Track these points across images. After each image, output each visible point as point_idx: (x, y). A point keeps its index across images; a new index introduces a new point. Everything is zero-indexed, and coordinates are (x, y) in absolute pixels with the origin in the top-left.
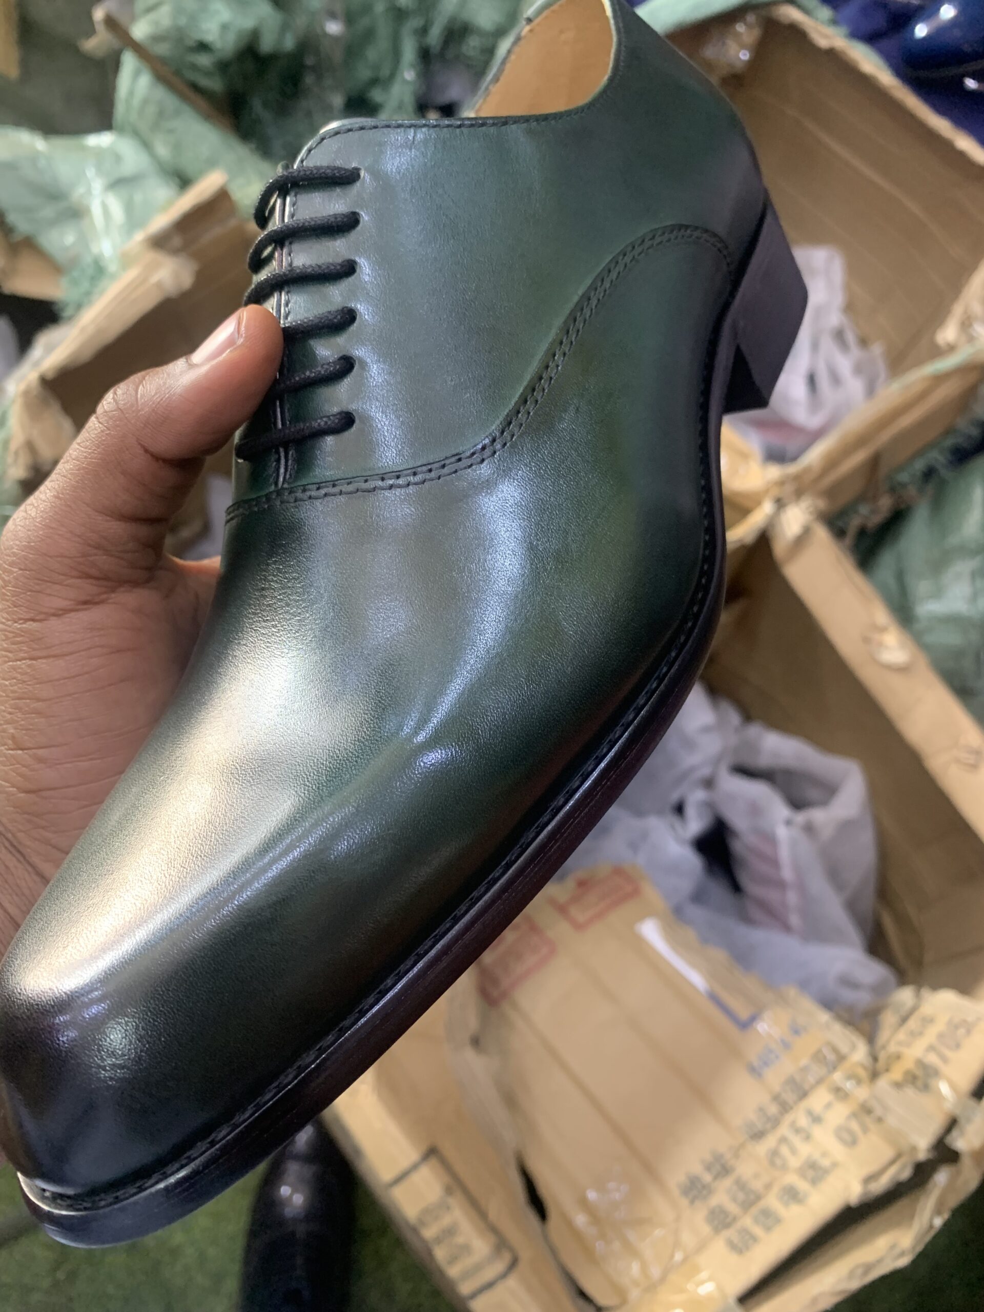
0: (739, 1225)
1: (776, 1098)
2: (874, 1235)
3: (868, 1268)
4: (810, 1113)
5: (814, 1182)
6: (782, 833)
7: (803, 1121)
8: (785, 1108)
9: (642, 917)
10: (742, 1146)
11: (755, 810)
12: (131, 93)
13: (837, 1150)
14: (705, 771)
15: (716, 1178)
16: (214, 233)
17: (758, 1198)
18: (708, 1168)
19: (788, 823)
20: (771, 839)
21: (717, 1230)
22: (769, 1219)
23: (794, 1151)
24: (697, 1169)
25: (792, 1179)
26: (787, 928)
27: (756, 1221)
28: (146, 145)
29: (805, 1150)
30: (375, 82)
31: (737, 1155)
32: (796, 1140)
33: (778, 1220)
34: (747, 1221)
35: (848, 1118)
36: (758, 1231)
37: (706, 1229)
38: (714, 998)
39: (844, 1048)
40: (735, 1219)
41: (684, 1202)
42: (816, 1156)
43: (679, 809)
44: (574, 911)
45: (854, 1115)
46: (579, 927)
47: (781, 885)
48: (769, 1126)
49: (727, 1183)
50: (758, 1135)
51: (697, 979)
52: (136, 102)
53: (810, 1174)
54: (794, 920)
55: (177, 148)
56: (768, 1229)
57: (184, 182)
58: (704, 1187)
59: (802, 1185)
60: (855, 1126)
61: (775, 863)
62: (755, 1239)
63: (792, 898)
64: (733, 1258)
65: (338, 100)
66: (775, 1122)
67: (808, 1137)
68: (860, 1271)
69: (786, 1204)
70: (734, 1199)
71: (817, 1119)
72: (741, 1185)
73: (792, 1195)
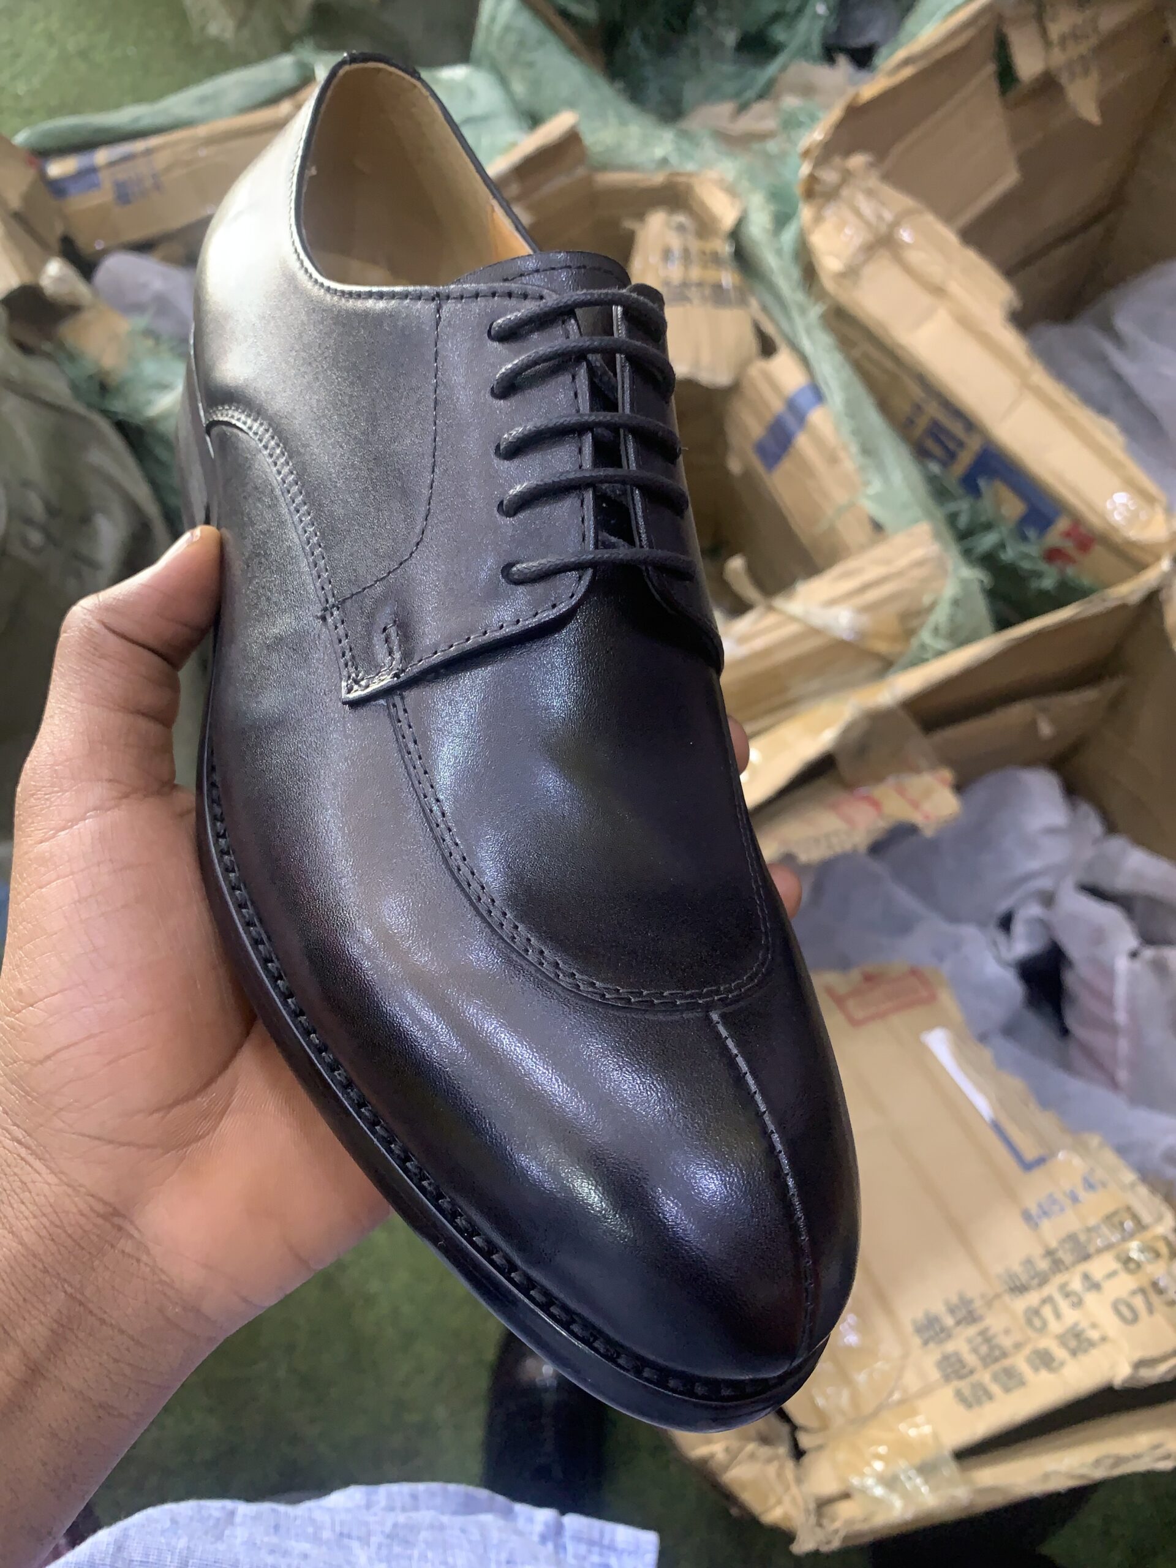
0: (975, 1378)
1: (1049, 1253)
2: (1137, 1428)
3: (1119, 1460)
4: (1086, 1277)
5: (1074, 1353)
6: (1122, 964)
7: (1076, 1284)
8: (1058, 1266)
9: (930, 1027)
10: (997, 1296)
11: (1099, 936)
12: (493, 19)
13: (1111, 1324)
14: (1044, 883)
15: (958, 1323)
16: (558, 182)
17: (1005, 1355)
18: (952, 1311)
19: (1134, 955)
20: (1109, 973)
21: (947, 1378)
22: (1011, 1380)
23: (1058, 1315)
24: (938, 1308)
25: (1048, 1343)
26: (1113, 1084)
27: (995, 1378)
28: (503, 81)
29: (1071, 1316)
30: (777, 17)
31: (989, 1304)
32: (1063, 1305)
33: (1022, 1383)
34: (985, 1377)
35: (1134, 1293)
36: (995, 1389)
37: (935, 1375)
38: (997, 1127)
39: (1146, 1218)
40: (972, 1372)
41: (916, 1341)
42: (1084, 1324)
43: (1006, 923)
44: (851, 1004)
45: (1142, 1291)
46: (855, 1023)
47: (1112, 1029)
48: (1035, 1282)
49: (972, 1331)
50: (1019, 1289)
51: (983, 1105)
52: (497, 28)
53: (1073, 1343)
54: (1123, 1075)
55: (535, 85)
56: (1007, 1390)
57: (534, 120)
58: (943, 1330)
59: (1060, 1353)
60: (1139, 1302)
61: (1108, 1001)
62: (990, 1397)
63: (1123, 1045)
64: (961, 1409)
65: (730, 38)
66: (1043, 1280)
67: (1078, 1303)
68: (1110, 1461)
69: (1036, 1369)
70: (975, 1350)
71: (1096, 1286)
72: (986, 1336)
73: (1045, 1360)
